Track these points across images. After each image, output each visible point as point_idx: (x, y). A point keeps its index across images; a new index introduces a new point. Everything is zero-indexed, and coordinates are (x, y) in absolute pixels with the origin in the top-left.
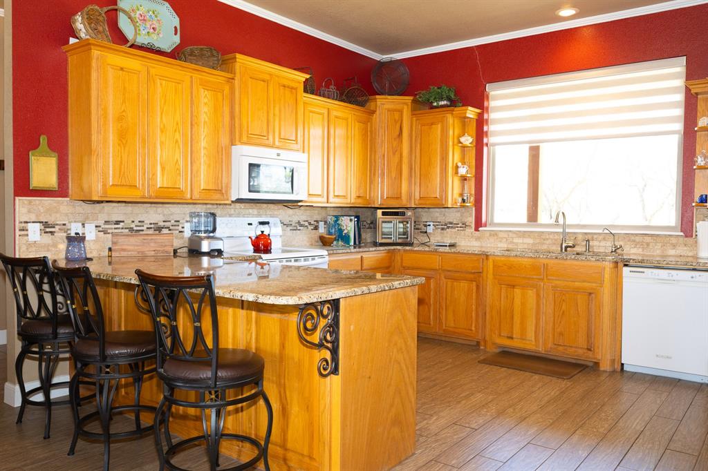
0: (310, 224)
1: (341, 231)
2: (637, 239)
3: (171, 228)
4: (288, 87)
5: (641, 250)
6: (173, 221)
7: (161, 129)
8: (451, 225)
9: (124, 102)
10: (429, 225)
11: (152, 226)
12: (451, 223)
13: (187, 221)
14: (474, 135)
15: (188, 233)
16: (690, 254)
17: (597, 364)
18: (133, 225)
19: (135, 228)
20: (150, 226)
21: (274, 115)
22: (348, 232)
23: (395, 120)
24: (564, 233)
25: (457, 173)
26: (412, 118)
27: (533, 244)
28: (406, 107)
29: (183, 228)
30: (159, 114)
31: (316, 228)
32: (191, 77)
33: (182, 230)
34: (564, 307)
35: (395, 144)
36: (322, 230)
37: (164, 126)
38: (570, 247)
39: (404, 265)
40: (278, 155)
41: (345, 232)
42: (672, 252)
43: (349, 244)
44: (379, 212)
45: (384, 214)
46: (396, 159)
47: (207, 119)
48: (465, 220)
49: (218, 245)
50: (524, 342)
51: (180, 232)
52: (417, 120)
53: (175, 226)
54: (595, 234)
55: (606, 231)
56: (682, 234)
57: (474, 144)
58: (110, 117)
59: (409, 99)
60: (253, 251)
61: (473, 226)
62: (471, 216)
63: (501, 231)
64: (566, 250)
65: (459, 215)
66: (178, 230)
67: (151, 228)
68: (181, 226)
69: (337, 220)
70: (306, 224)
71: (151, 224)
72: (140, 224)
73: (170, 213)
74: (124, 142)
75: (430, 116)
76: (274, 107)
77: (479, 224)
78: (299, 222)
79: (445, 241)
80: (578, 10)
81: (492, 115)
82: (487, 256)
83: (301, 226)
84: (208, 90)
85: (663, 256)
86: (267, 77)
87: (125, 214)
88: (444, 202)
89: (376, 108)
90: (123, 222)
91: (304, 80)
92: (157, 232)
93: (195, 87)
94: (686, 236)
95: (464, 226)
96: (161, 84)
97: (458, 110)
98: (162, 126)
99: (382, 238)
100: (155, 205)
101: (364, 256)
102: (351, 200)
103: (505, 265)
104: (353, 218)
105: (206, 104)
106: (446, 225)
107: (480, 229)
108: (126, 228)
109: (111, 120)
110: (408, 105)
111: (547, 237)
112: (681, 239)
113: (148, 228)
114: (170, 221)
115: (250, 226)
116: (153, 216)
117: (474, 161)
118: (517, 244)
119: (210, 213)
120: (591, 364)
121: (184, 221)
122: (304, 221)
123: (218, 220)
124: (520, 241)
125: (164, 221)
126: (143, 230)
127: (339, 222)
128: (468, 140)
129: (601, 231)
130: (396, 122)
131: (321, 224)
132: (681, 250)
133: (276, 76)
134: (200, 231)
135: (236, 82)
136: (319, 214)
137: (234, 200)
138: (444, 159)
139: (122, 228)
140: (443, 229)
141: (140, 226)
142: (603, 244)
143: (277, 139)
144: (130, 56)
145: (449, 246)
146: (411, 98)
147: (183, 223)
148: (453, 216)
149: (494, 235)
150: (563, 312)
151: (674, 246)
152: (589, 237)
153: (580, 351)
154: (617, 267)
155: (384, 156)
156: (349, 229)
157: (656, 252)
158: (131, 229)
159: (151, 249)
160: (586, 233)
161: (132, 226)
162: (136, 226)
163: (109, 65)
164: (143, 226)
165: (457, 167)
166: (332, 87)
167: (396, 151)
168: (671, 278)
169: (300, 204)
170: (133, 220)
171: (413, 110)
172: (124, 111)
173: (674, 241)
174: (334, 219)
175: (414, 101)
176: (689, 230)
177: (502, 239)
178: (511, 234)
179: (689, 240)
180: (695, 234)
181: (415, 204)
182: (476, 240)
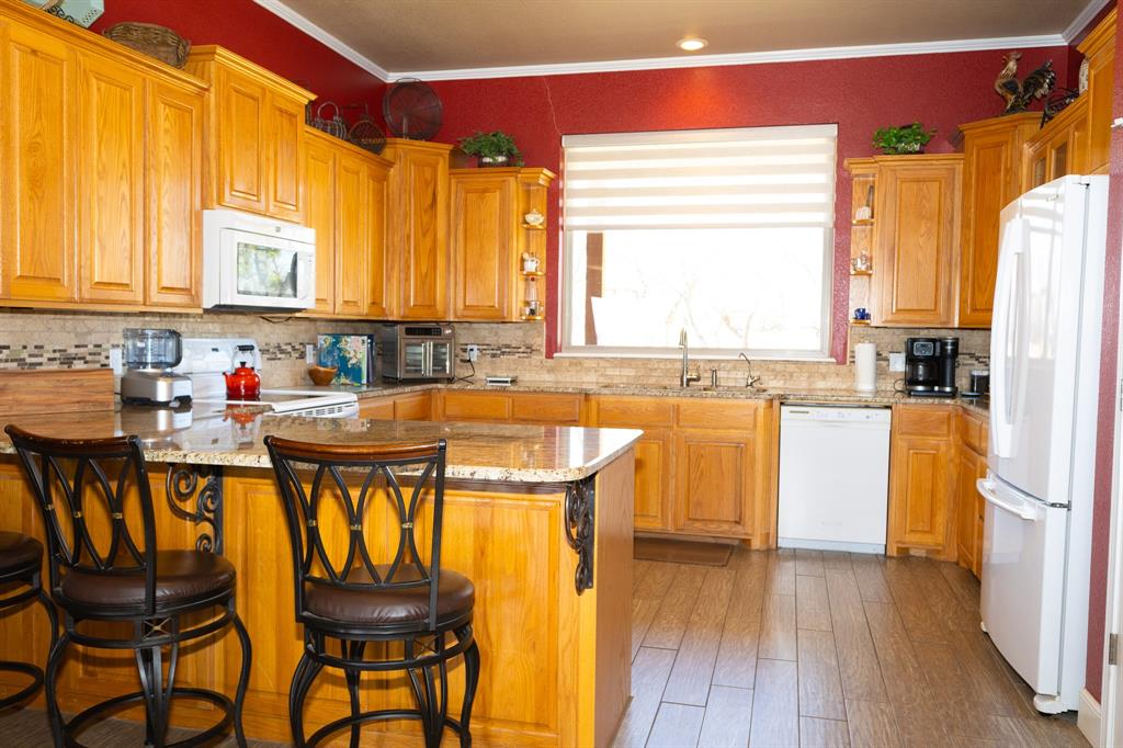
0: (294, 349)
1: (344, 360)
2: (778, 367)
3: (89, 358)
4: (286, 112)
5: (782, 382)
6: (91, 346)
7: (99, 173)
8: (508, 350)
9: (39, 116)
10: (472, 350)
11: (57, 355)
12: (508, 346)
13: (114, 346)
14: (545, 211)
15: (118, 368)
16: (844, 387)
17: (746, 542)
18: (24, 355)
19: (29, 360)
20: (52, 356)
21: (268, 159)
22: (359, 362)
23: (426, 181)
24: (685, 361)
25: (522, 269)
26: (450, 179)
27: (635, 377)
28: (441, 161)
29: (107, 358)
30: (95, 143)
31: (302, 356)
32: (144, 80)
33: (106, 362)
34: (702, 465)
35: (426, 219)
36: (310, 359)
37: (104, 167)
38: (694, 380)
39: (448, 413)
40: (278, 230)
41: (353, 361)
42: (821, 384)
43: (360, 382)
44: (400, 329)
45: (409, 331)
46: (428, 242)
47: (168, 161)
48: (530, 341)
49: (183, 388)
50: (646, 519)
51: (103, 365)
52: (458, 182)
53: (95, 354)
54: (723, 361)
55: (743, 358)
56: (833, 360)
57: (545, 225)
58: (17, 144)
59: (446, 148)
60: (225, 397)
61: (544, 350)
62: (540, 334)
63: (587, 358)
64: (688, 385)
65: (520, 333)
66: (98, 362)
67: (55, 359)
68: (104, 354)
69: (338, 342)
70: (289, 349)
71: (55, 351)
72: (36, 351)
73: (85, 330)
74: (40, 194)
75: (479, 179)
76: (268, 146)
77: (552, 347)
78: (279, 347)
79: (499, 374)
80: (707, 44)
81: (570, 184)
82: (587, 395)
83: (282, 351)
84: (170, 106)
85: (810, 390)
86: (257, 93)
87: (11, 332)
88: (505, 315)
89: (395, 158)
90: (8, 347)
91: (306, 102)
92: (66, 367)
93: (150, 99)
94: (838, 363)
95: (529, 350)
96: (99, 89)
97: (526, 173)
98: (100, 168)
99: (407, 371)
100: (63, 316)
101: (398, 401)
102: (363, 309)
103: (617, 408)
104: (365, 338)
105: (166, 131)
106: (499, 349)
107: (555, 355)
108: (12, 361)
109: (17, 151)
110: (444, 158)
111: (656, 366)
112: (833, 368)
113: (50, 359)
114: (86, 346)
115: (215, 353)
116: (57, 336)
117: (545, 252)
118: (611, 377)
119: (169, 331)
120: (736, 543)
121: (109, 346)
122: (287, 344)
123: (185, 341)
125: (76, 346)
126: (41, 364)
127: (342, 345)
128: (537, 219)
129: (736, 358)
130: (427, 183)
131: (309, 348)
132: (831, 383)
133: (270, 91)
134: (145, 365)
135: (212, 97)
136: (306, 331)
137: (209, 306)
138: (505, 247)
139: (7, 361)
140: (494, 356)
141: (36, 356)
142: (733, 374)
143: (272, 202)
144: (48, 29)
145: (511, 382)
146: (451, 147)
147: (107, 350)
148: (509, 335)
149: (576, 364)
150: (702, 472)
151: (824, 377)
152: (716, 365)
153: (725, 527)
154: (771, 406)
155: (409, 237)
156: (359, 356)
157: (800, 384)
158: (21, 362)
159: (74, 400)
160: (709, 361)
161: (22, 357)
162: (30, 356)
163: (11, 40)
164: (42, 356)
165: (523, 260)
166: (336, 118)
167: (427, 231)
168: (841, 419)
169: (298, 315)
170: (25, 344)
171: (452, 166)
172: (38, 134)
173: (823, 369)
174: (330, 340)
175: (455, 154)
176: (842, 355)
177: (588, 370)
178: (602, 363)
179: (843, 368)
180: (848, 360)
181: (456, 316)
182: (549, 371)
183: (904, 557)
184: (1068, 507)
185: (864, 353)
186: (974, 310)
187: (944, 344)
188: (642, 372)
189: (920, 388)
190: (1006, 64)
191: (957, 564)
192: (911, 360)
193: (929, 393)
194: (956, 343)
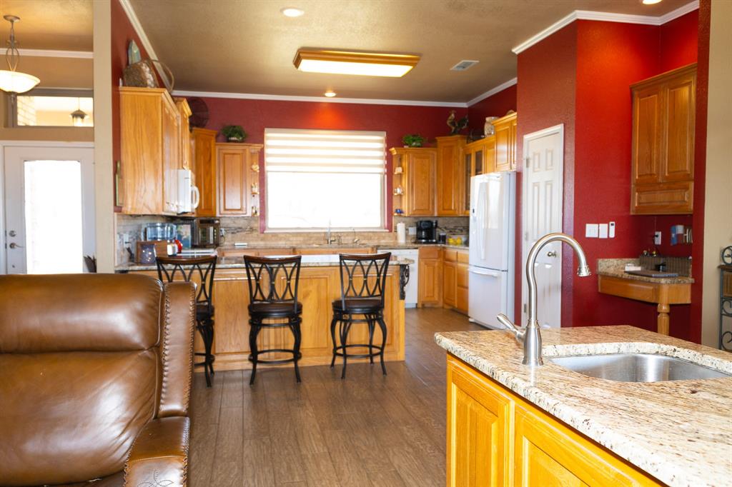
2: (366, 234)
5: (367, 241)
8: (240, 230)
10: (221, 230)
12: (240, 228)
14: (259, 164)
16: (392, 241)
23: (207, 148)
24: (329, 233)
38: (333, 241)
42: (383, 241)
44: (197, 221)
45: (201, 222)
48: (252, 226)
56: (387, 231)
57: (259, 170)
59: (214, 132)
61: (258, 230)
62: (256, 222)
63: (280, 233)
64: (331, 243)
65: (247, 222)
77: (263, 228)
80: (338, 94)
94: (389, 232)
95: (251, 230)
106: (236, 229)
107: (264, 232)
110: (213, 137)
112: (387, 234)
117: (260, 183)
118: (292, 241)
124: (295, 239)
128: (256, 167)
130: (207, 150)
140: (234, 233)
142: (347, 238)
149: (274, 236)
151: (384, 238)
171: (217, 141)
173: (384, 234)
175: (218, 135)
176: (390, 227)
177: (281, 239)
178: (288, 235)
179: (391, 234)
180: (393, 230)
181: (220, 214)
182: (262, 240)
183: (424, 307)
184: (507, 271)
185: (401, 227)
186: (444, 209)
187: (432, 223)
188: (306, 238)
189: (423, 241)
190: (450, 115)
191: (443, 308)
192: (419, 229)
193: (427, 243)
194: (436, 223)
